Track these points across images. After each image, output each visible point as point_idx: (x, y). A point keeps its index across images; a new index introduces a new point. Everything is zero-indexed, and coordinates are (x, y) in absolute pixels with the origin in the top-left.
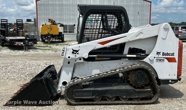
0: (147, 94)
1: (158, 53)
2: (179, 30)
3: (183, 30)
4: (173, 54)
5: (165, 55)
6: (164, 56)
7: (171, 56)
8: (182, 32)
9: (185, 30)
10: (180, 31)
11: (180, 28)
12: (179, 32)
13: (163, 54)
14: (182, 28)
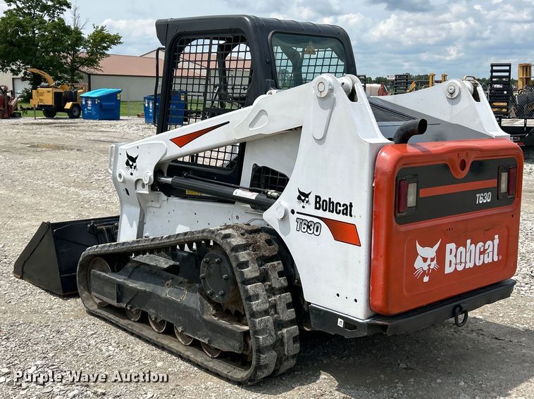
0: (231, 343)
1: (303, 196)
4: (348, 209)
5: (323, 210)
6: (320, 213)
7: (343, 214)
13: (316, 202)
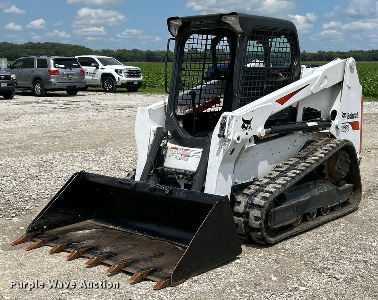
1: (344, 115)
2: (50, 67)
3: (60, 66)
4: (356, 116)
6: (349, 120)
8: (57, 72)
9: (63, 66)
10: (53, 69)
11: (52, 62)
12: (50, 71)
13: (348, 116)
14: (56, 61)
